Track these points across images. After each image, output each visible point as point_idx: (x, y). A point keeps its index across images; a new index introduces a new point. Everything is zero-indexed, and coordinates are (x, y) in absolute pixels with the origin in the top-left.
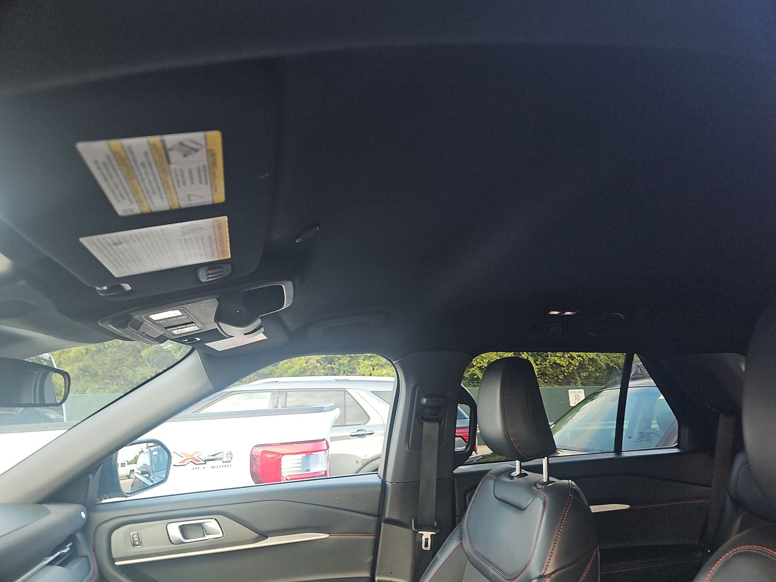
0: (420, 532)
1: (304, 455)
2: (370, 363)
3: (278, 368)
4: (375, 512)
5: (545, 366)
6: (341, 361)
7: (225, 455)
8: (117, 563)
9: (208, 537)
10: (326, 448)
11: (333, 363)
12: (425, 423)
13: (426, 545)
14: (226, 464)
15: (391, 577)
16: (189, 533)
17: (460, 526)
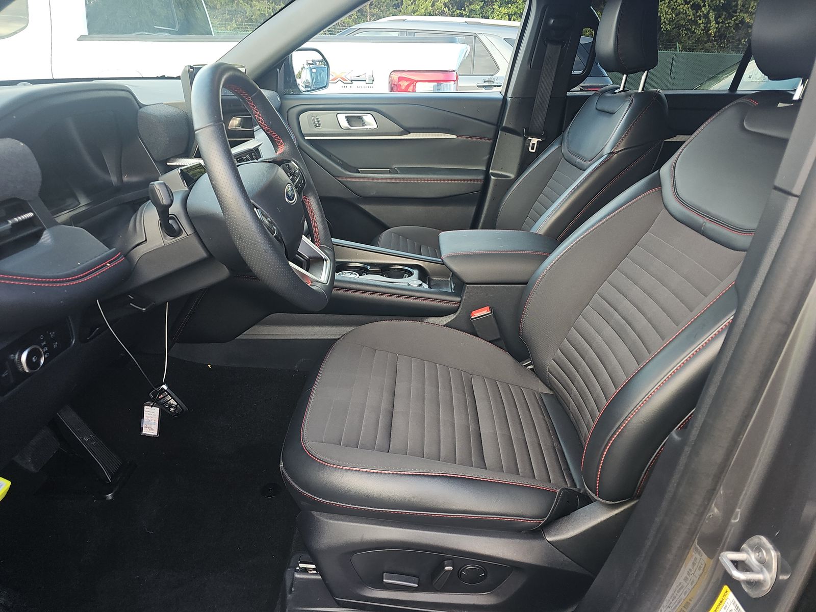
0: (529, 138)
1: (436, 83)
2: (506, 11)
3: (401, 11)
4: (495, 121)
5: (727, 25)
6: (472, 7)
7: (367, 78)
8: (306, 138)
9: (365, 127)
10: (455, 79)
11: (463, 9)
12: (548, 45)
13: (533, 149)
14: (370, 85)
15: (502, 171)
16: (353, 123)
17: (563, 135)
